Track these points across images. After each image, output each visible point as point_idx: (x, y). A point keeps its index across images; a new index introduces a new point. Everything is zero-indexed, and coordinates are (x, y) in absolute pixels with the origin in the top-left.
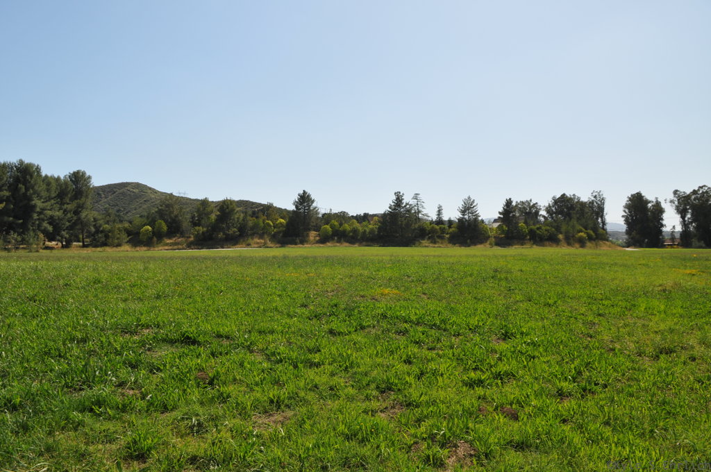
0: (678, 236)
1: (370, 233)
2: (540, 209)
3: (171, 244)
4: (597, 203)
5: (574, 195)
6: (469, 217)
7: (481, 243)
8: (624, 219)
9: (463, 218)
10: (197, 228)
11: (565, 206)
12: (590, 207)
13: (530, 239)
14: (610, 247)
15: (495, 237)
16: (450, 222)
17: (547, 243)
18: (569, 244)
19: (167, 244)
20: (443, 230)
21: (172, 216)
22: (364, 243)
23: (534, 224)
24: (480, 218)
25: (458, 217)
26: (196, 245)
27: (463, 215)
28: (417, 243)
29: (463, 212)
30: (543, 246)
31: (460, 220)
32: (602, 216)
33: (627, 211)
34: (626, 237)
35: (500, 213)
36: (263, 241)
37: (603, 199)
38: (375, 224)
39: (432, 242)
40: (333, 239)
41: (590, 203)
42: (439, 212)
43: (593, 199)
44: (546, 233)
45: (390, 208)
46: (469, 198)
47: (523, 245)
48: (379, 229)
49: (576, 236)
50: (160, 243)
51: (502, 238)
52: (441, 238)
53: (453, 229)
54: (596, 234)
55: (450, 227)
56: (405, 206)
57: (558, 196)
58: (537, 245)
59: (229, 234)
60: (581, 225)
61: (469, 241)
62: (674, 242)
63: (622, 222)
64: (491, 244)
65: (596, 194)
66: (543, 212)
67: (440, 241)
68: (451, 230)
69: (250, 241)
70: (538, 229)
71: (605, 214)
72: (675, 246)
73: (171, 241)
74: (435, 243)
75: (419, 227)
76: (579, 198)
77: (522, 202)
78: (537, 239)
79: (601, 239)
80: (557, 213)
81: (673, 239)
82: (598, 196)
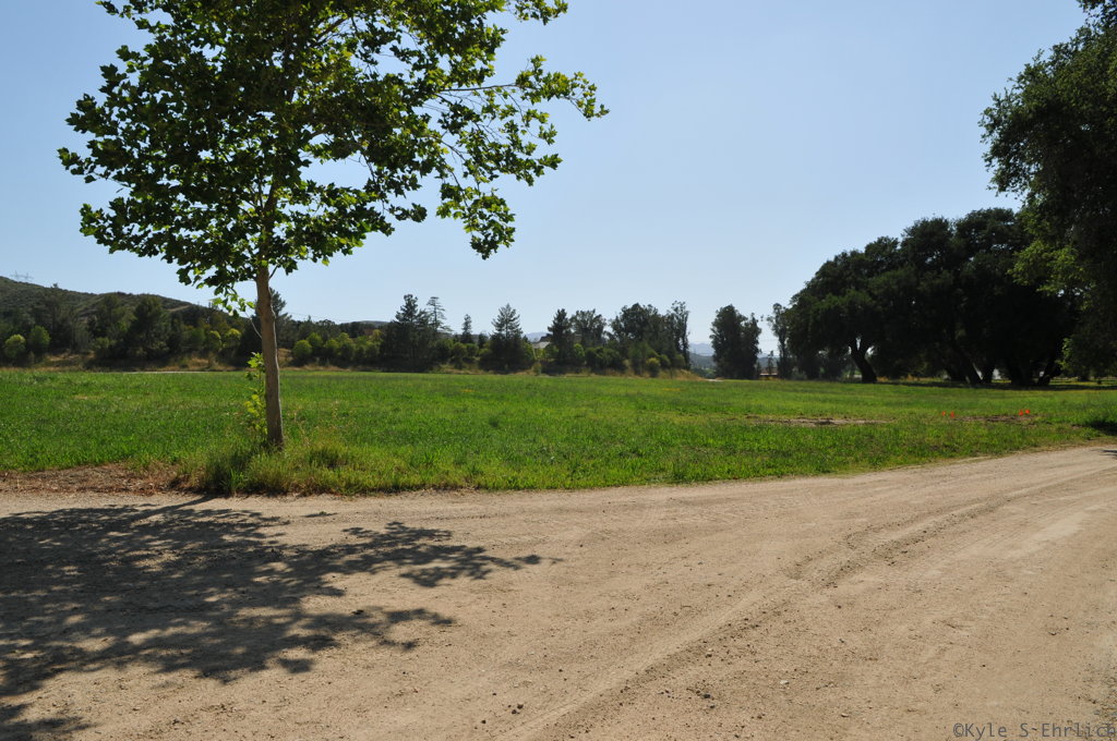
0: (775, 365)
1: (368, 352)
2: (605, 324)
3: (58, 364)
4: (677, 318)
5: (650, 305)
6: (508, 333)
7: (523, 369)
8: (712, 340)
9: (499, 335)
10: (100, 339)
11: (637, 320)
12: (668, 323)
13: (587, 366)
14: (688, 377)
15: (541, 362)
16: (481, 338)
17: (609, 371)
18: (637, 373)
19: (52, 364)
20: (471, 351)
21: (58, 319)
22: (360, 367)
23: (594, 345)
24: (522, 336)
25: (492, 334)
26: (100, 365)
27: (500, 330)
28: (436, 368)
29: (500, 326)
30: (605, 374)
31: (495, 338)
32: (684, 336)
33: (716, 329)
34: (714, 364)
35: (549, 329)
36: (207, 362)
37: (687, 313)
38: (376, 340)
39: (456, 367)
40: (314, 361)
41: (669, 317)
42: (467, 325)
43: (673, 312)
44: (608, 357)
45: (397, 317)
46: (508, 306)
47: (577, 372)
48: (382, 346)
49: (647, 362)
50: (40, 361)
51: (551, 363)
52: (470, 361)
53: (486, 349)
54: (672, 360)
55: (481, 346)
56: (419, 315)
57: (630, 306)
58: (596, 374)
59: (152, 351)
60: (652, 347)
61: (506, 366)
62: (770, 372)
63: (709, 344)
64: (536, 371)
65: (678, 305)
66: (608, 329)
67: (467, 366)
68: (483, 351)
69: (186, 360)
70: (598, 351)
71: (687, 334)
72: (771, 378)
73: (58, 359)
74: (460, 368)
75: (439, 345)
76: (656, 311)
77: (583, 313)
78: (597, 365)
79: (679, 367)
80: (627, 330)
81: (770, 369)
82: (679, 309)
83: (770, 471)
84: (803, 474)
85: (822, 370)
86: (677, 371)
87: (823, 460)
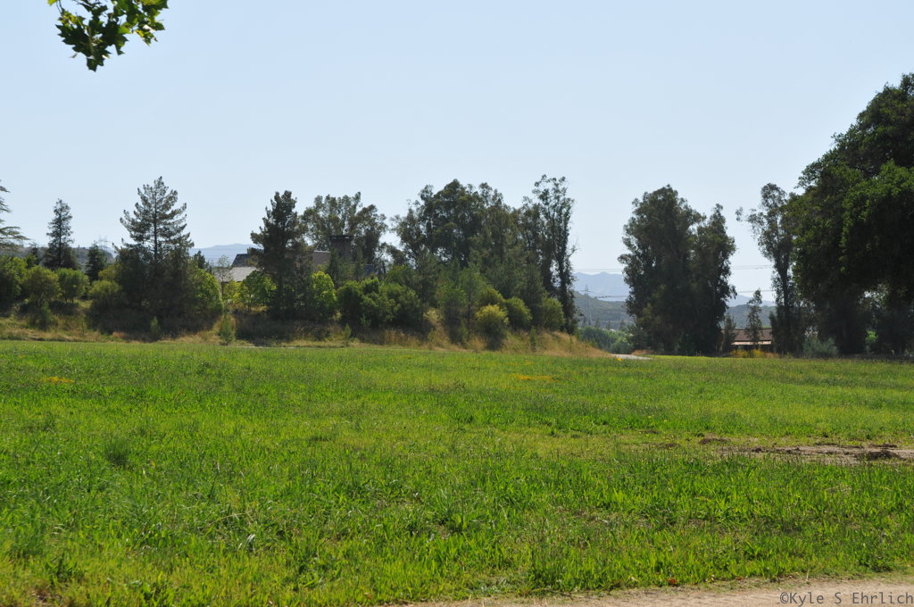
0: (767, 324)
2: (383, 227)
4: (547, 215)
5: (484, 186)
6: (157, 244)
7: (193, 329)
8: (625, 265)
9: (138, 249)
11: (456, 219)
12: (527, 226)
13: (342, 322)
14: (570, 349)
15: (236, 312)
16: (96, 257)
17: (392, 334)
18: (456, 338)
20: (70, 287)
23: (357, 275)
24: (192, 252)
25: (120, 246)
27: (139, 238)
29: (139, 229)
30: (381, 343)
31: (128, 255)
32: (561, 257)
33: (634, 241)
34: (630, 321)
35: (255, 237)
37: (566, 204)
39: (33, 324)
41: (528, 213)
42: (60, 225)
43: (536, 200)
44: (390, 303)
46: (160, 183)
47: (320, 339)
49: (478, 314)
51: (258, 315)
52: (65, 310)
53: (105, 283)
54: (534, 311)
55: (94, 275)
58: (363, 340)
60: (491, 281)
61: (154, 323)
62: (756, 339)
63: (620, 269)
64: (223, 334)
65: (550, 186)
66: (391, 238)
67: (61, 322)
68: (97, 286)
70: (368, 289)
71: (568, 251)
72: (757, 352)
74: (44, 326)
76: (497, 198)
77: (332, 202)
78: (363, 320)
79: (551, 327)
80: (432, 242)
81: (754, 331)
82: (551, 193)
83: (753, 566)
84: (828, 575)
85: (872, 335)
86: (546, 335)
87: (874, 543)
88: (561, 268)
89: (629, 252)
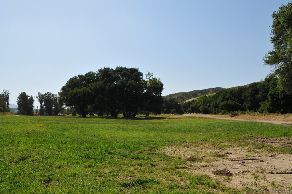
0: (39, 111)
4: (5, 95)
8: (17, 103)
12: (2, 97)
14: (10, 115)
32: (8, 101)
33: (19, 99)
34: (18, 110)
37: (8, 94)
41: (2, 95)
43: (4, 93)
54: (4, 109)
63: (16, 104)
65: (5, 91)
71: (9, 100)
72: (37, 115)
81: (37, 112)
82: (6, 92)
85: (53, 112)
86: (6, 113)
88: (7, 103)
89: (18, 101)
